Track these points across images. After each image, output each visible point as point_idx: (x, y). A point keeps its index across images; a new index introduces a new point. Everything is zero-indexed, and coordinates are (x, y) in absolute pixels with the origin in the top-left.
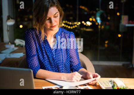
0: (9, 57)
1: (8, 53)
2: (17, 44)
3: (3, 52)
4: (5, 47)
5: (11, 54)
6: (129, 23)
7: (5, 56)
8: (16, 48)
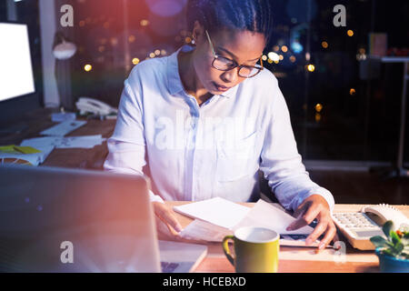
0: (63, 146)
1: (59, 136)
2: (82, 112)
3: (45, 132)
4: (50, 120)
5: (69, 139)
6: (389, 55)
7: (52, 144)
8: (82, 123)
